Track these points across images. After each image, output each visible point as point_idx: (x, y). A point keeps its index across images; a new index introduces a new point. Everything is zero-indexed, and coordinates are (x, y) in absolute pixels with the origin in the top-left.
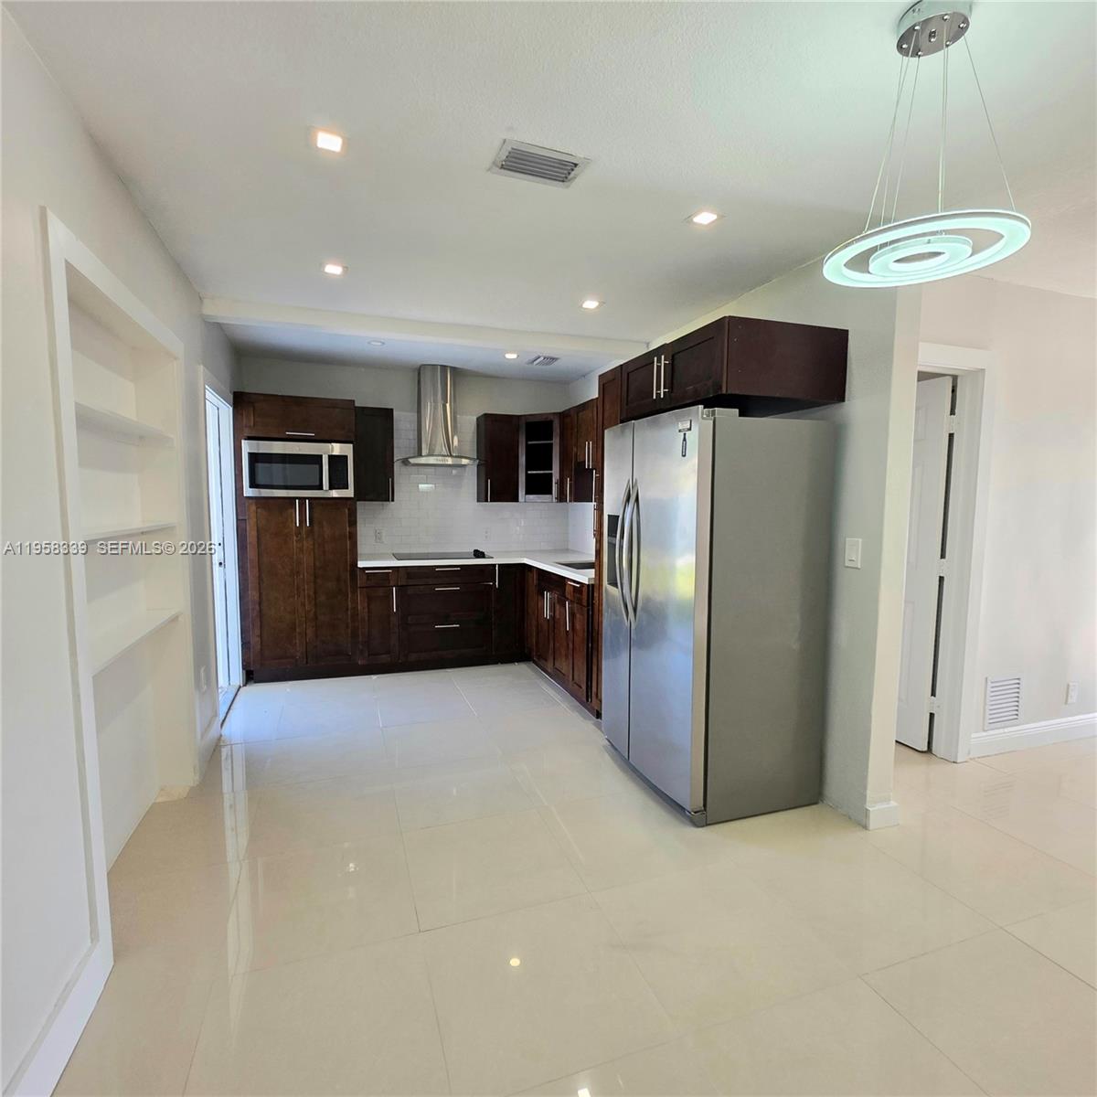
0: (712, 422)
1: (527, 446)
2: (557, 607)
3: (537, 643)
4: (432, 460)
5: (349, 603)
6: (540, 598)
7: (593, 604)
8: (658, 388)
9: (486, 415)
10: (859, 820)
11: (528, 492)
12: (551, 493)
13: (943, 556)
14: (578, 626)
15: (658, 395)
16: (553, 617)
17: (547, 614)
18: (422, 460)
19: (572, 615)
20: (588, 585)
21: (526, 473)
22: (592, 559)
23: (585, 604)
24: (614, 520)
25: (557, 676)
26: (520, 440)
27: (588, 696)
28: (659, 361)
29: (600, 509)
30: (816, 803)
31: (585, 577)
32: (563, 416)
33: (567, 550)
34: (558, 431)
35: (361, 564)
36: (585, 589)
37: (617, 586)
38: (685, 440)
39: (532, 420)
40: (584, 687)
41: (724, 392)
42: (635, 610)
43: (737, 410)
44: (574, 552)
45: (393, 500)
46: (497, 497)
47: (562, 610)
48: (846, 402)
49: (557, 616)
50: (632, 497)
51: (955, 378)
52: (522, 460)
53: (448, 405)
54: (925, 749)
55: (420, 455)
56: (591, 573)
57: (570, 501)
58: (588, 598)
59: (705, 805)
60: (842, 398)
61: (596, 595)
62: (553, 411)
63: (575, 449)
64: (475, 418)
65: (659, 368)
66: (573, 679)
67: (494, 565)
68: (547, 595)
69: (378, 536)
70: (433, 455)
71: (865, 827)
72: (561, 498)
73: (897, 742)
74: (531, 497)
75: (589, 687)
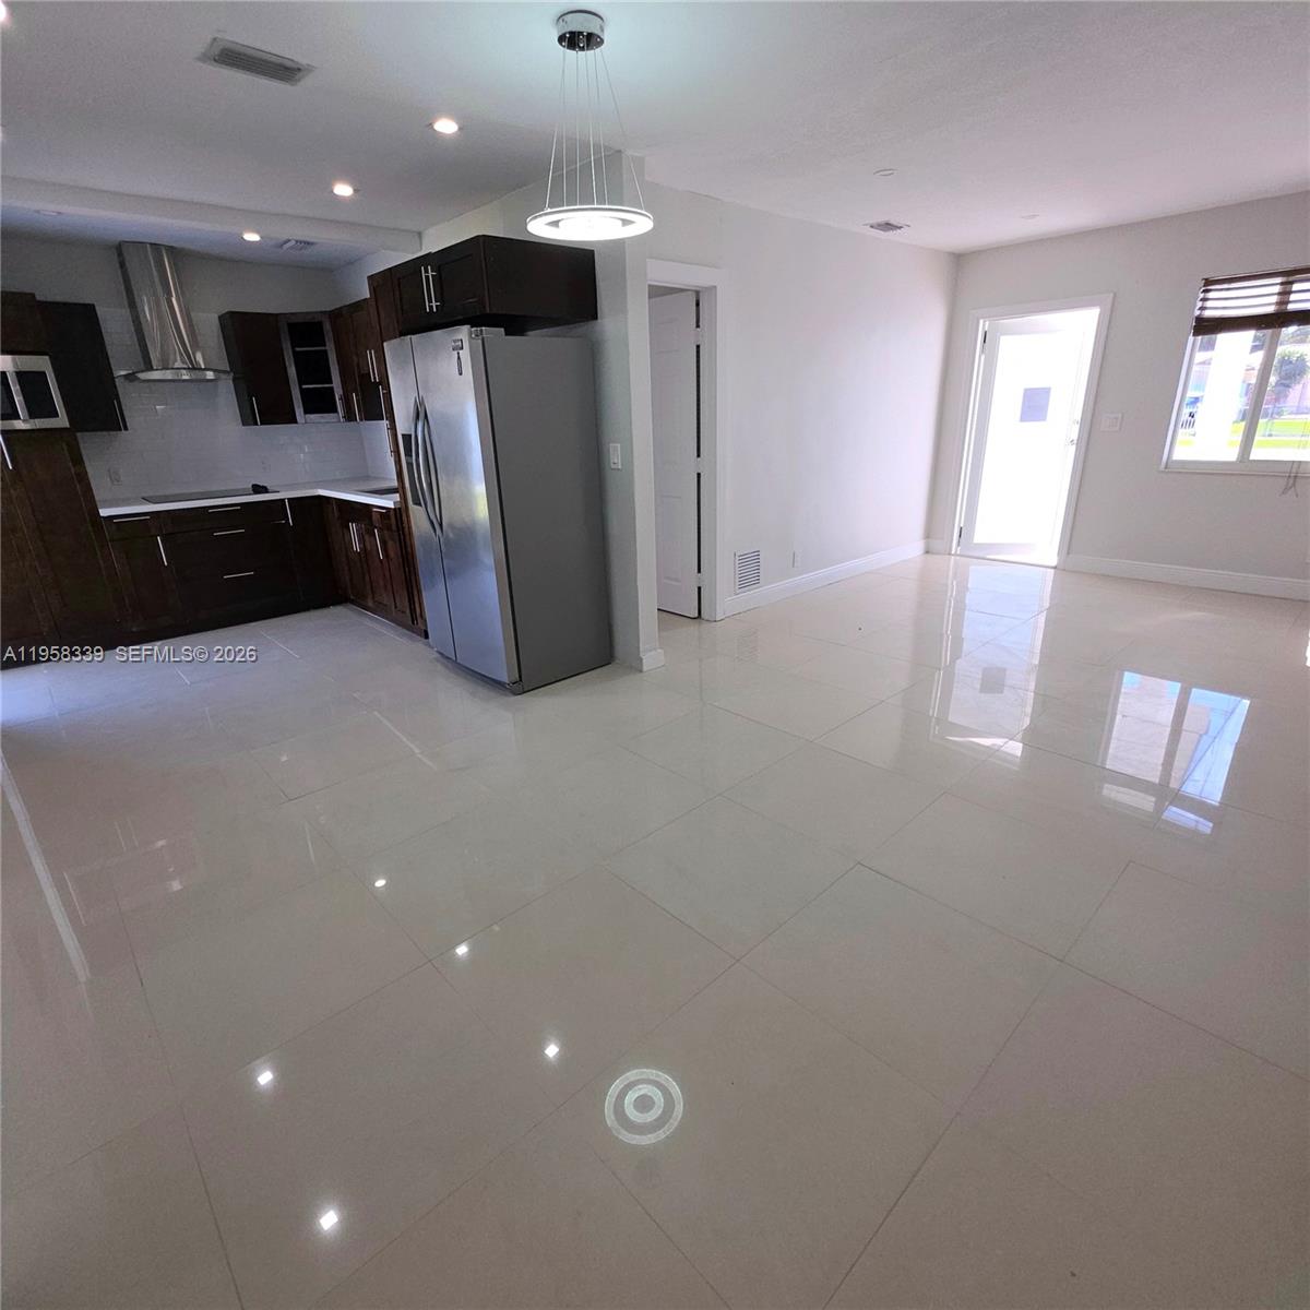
0: (480, 341)
1: (296, 354)
2: (367, 537)
3: (351, 580)
4: (168, 375)
5: (101, 562)
6: (345, 531)
7: (403, 528)
8: (430, 301)
9: (232, 314)
10: (636, 667)
11: (307, 411)
12: (336, 411)
13: (699, 456)
14: (392, 554)
15: (431, 307)
16: (364, 549)
17: (357, 547)
18: (155, 375)
19: (384, 543)
20: (395, 509)
21: (300, 388)
22: (395, 483)
23: (394, 528)
24: (407, 438)
25: (379, 610)
26: (284, 346)
27: (413, 621)
28: (426, 271)
29: (393, 427)
30: (609, 663)
31: (388, 502)
32: (335, 315)
33: (367, 478)
34: (331, 334)
35: (104, 512)
36: (392, 513)
37: (420, 504)
38: (459, 358)
39: (294, 320)
40: (408, 611)
41: (488, 311)
42: (441, 525)
43: (503, 329)
44: (376, 478)
45: (126, 429)
46: (268, 419)
47: (372, 538)
48: (599, 320)
49: (369, 548)
50: (420, 414)
51: (697, 293)
52: (292, 371)
53: (174, 300)
54: (696, 615)
55: (150, 368)
56: (397, 497)
57: (361, 420)
58: (396, 522)
59: (520, 677)
60: (595, 317)
61: (404, 518)
62: (319, 310)
63: (355, 358)
64: (216, 316)
65: (427, 278)
66: (396, 607)
67: (283, 500)
68: (353, 527)
69: (115, 478)
70: (168, 369)
71: (641, 671)
72: (350, 417)
73: (659, 610)
74: (312, 416)
75: (413, 611)
